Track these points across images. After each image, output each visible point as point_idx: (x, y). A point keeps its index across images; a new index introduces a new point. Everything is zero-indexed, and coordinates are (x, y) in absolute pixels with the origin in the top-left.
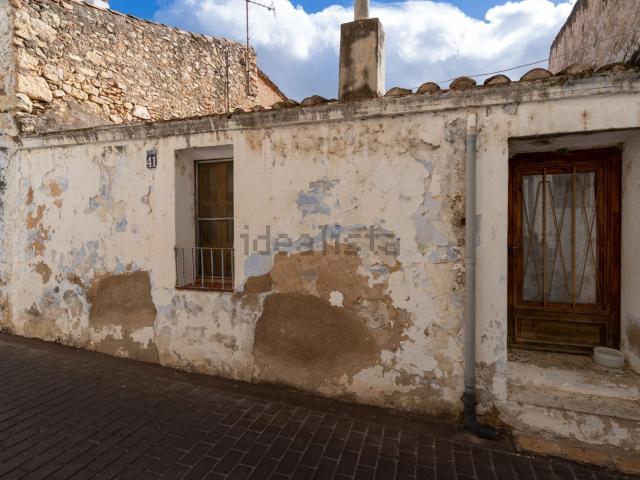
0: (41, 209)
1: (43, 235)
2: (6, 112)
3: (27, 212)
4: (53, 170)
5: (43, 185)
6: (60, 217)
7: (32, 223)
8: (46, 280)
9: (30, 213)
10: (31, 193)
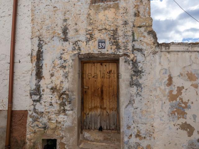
0: (180, 89)
1: (183, 105)
2: (140, 27)
3: (167, 91)
4: (190, 65)
5: (181, 74)
6: (197, 94)
7: (172, 98)
8: (190, 134)
9: (171, 92)
10: (170, 79)
